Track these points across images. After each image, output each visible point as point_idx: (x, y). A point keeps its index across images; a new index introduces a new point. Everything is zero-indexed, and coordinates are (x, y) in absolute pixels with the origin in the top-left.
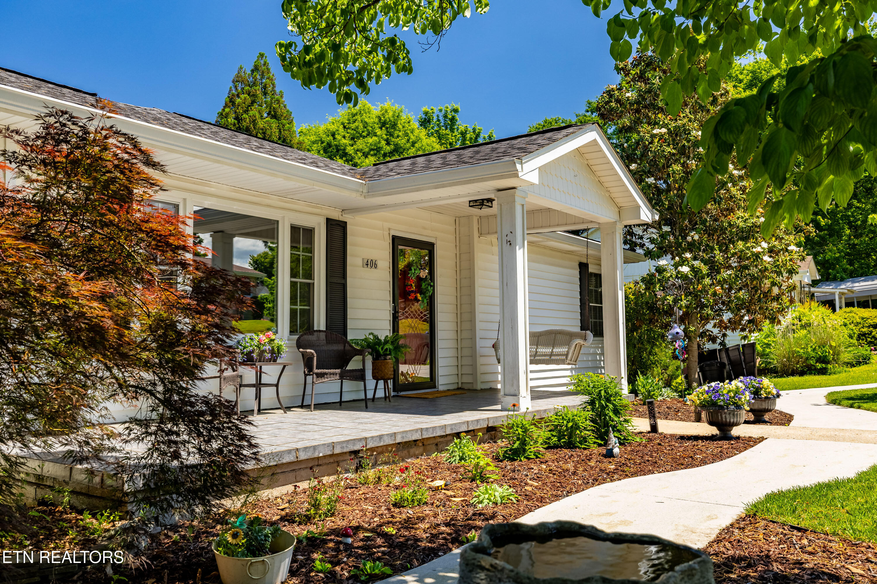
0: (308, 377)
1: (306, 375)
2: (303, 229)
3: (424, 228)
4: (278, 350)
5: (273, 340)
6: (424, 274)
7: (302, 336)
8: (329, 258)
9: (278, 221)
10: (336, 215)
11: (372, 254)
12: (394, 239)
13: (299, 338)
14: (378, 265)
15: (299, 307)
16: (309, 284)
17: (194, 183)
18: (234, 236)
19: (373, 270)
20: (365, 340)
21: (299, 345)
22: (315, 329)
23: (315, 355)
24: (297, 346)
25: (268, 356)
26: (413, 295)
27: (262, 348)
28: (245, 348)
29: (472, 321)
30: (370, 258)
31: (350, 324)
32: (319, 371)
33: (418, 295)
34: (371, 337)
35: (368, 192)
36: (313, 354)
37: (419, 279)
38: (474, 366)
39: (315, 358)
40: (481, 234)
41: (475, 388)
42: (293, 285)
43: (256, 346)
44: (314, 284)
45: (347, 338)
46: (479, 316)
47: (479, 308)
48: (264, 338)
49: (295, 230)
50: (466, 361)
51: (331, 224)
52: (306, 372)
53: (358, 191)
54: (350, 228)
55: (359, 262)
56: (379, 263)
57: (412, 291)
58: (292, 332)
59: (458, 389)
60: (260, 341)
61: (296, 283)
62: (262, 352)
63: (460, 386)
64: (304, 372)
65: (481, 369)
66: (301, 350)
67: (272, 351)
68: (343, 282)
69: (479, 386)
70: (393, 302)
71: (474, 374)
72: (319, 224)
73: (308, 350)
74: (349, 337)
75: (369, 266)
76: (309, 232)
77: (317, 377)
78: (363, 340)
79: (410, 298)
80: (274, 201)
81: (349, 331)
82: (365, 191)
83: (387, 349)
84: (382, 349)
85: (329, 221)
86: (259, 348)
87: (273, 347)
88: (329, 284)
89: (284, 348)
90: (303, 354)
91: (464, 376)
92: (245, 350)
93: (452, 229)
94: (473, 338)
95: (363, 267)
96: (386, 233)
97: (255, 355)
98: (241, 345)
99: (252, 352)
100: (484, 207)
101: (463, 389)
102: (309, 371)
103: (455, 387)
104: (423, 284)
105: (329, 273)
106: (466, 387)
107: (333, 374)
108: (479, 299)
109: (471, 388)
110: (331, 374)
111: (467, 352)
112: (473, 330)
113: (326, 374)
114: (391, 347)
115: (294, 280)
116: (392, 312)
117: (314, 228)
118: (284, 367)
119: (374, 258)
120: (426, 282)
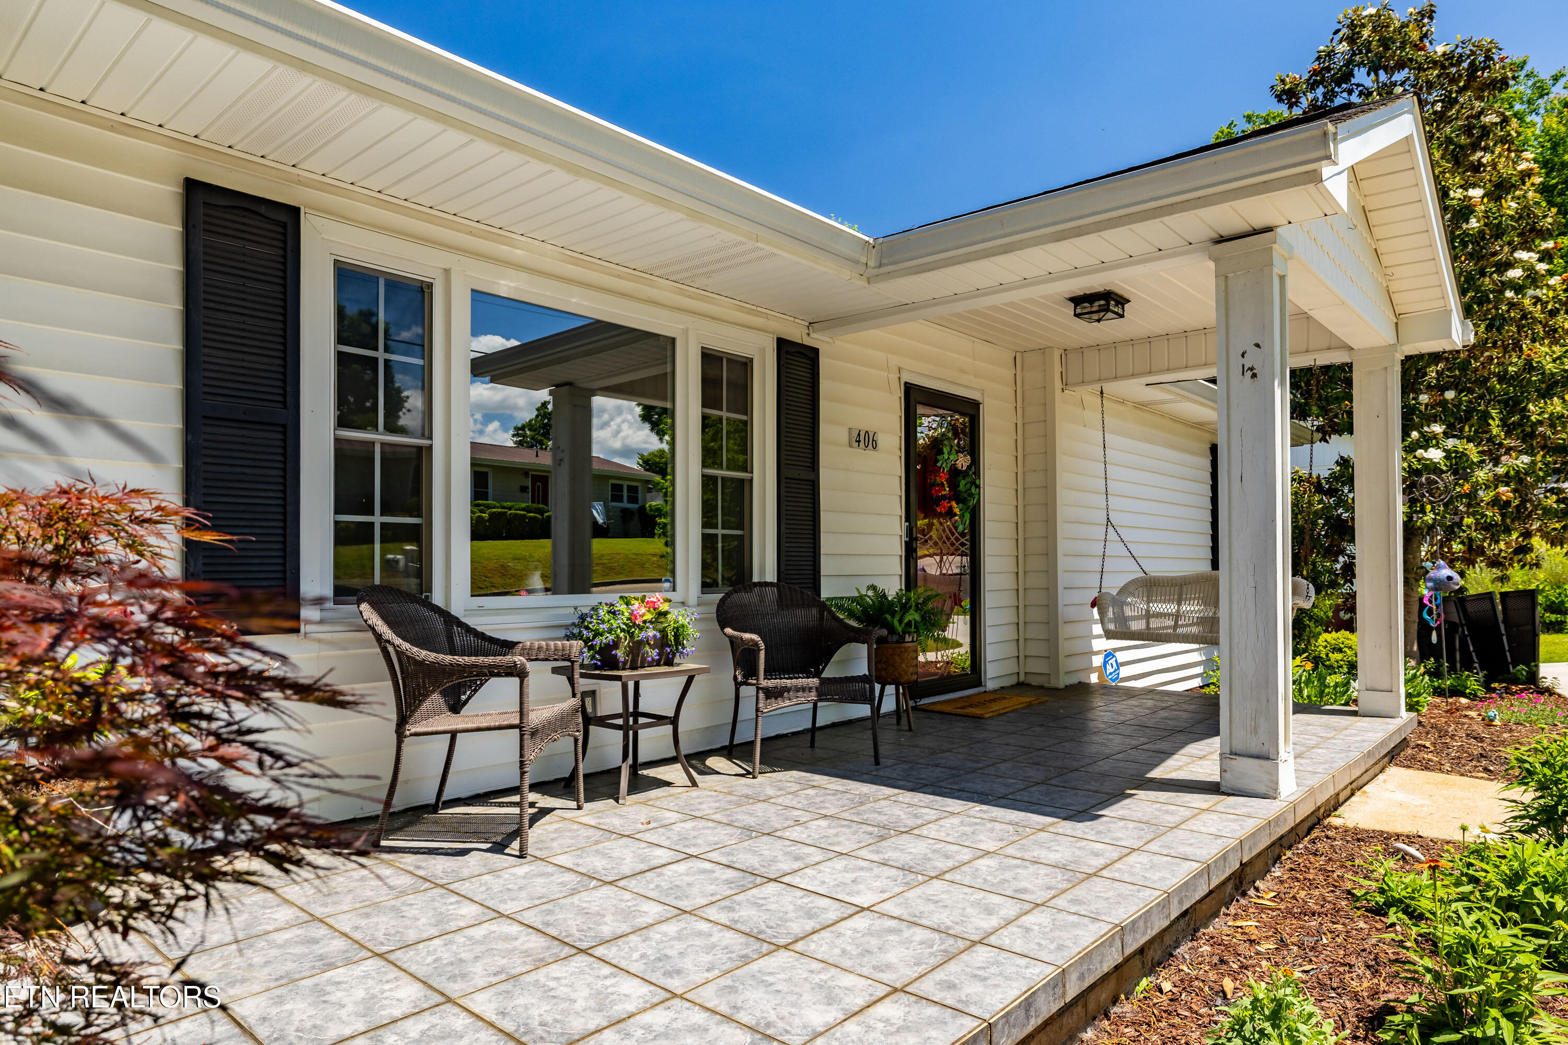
0: (743, 689)
1: (738, 685)
2: (728, 360)
3: (962, 371)
4: (676, 636)
5: (665, 614)
6: (963, 462)
7: (728, 595)
8: (783, 424)
9: (673, 340)
10: (796, 333)
11: (867, 420)
12: (910, 390)
13: (722, 601)
14: (880, 444)
15: (720, 532)
16: (742, 481)
17: (471, 233)
18: (594, 392)
19: (870, 452)
20: (859, 600)
21: (724, 617)
22: (756, 579)
23: (762, 646)
24: (719, 621)
25: (653, 653)
26: (946, 503)
27: (640, 635)
28: (598, 634)
29: (1050, 554)
30: (864, 427)
31: (827, 566)
32: (771, 683)
33: (954, 504)
34: (870, 593)
35: (880, 265)
36: (756, 644)
37: (955, 473)
38: (1052, 640)
39: (762, 654)
40: (1066, 385)
41: (1053, 683)
42: (708, 483)
43: (623, 630)
44: (751, 480)
45: (819, 595)
46: (1063, 546)
47: (1063, 530)
48: (643, 610)
49: (710, 358)
50: (1035, 632)
51: (787, 353)
52: (740, 678)
53: (857, 262)
54: (824, 362)
55: (843, 436)
56: (881, 439)
57: (944, 497)
58: (707, 586)
59: (1020, 685)
60: (632, 616)
61: (714, 479)
62: (636, 647)
63: (1022, 678)
64: (735, 678)
65: (1065, 647)
66: (729, 631)
67: (662, 643)
68: (811, 476)
69: (1064, 681)
70: (907, 520)
71: (1052, 656)
72: (762, 351)
73: (747, 636)
74: (825, 594)
75: (862, 444)
76: (744, 366)
77: (768, 697)
78: (853, 599)
79: (938, 510)
80: (664, 291)
81: (823, 581)
82: (871, 263)
83: (910, 622)
84: (900, 621)
85: (783, 345)
86: (632, 635)
87: (663, 632)
88: (783, 480)
89: (692, 631)
90: (732, 641)
91: (1029, 660)
92: (597, 641)
93: (1008, 373)
94: (1051, 590)
95: (850, 446)
96: (894, 377)
97: (620, 653)
98: (587, 628)
99: (616, 645)
100: (1110, 315)
101: (1028, 685)
102: (747, 676)
103: (1012, 681)
104: (963, 483)
105: (783, 457)
106: (1034, 681)
107: (803, 689)
108: (1063, 512)
109: (1046, 685)
110: (798, 689)
111: (1036, 614)
112: (1051, 571)
113: (787, 689)
114: (917, 617)
115: (710, 471)
116: (904, 539)
117: (751, 360)
118: (690, 680)
119: (871, 430)
120: (968, 479)
